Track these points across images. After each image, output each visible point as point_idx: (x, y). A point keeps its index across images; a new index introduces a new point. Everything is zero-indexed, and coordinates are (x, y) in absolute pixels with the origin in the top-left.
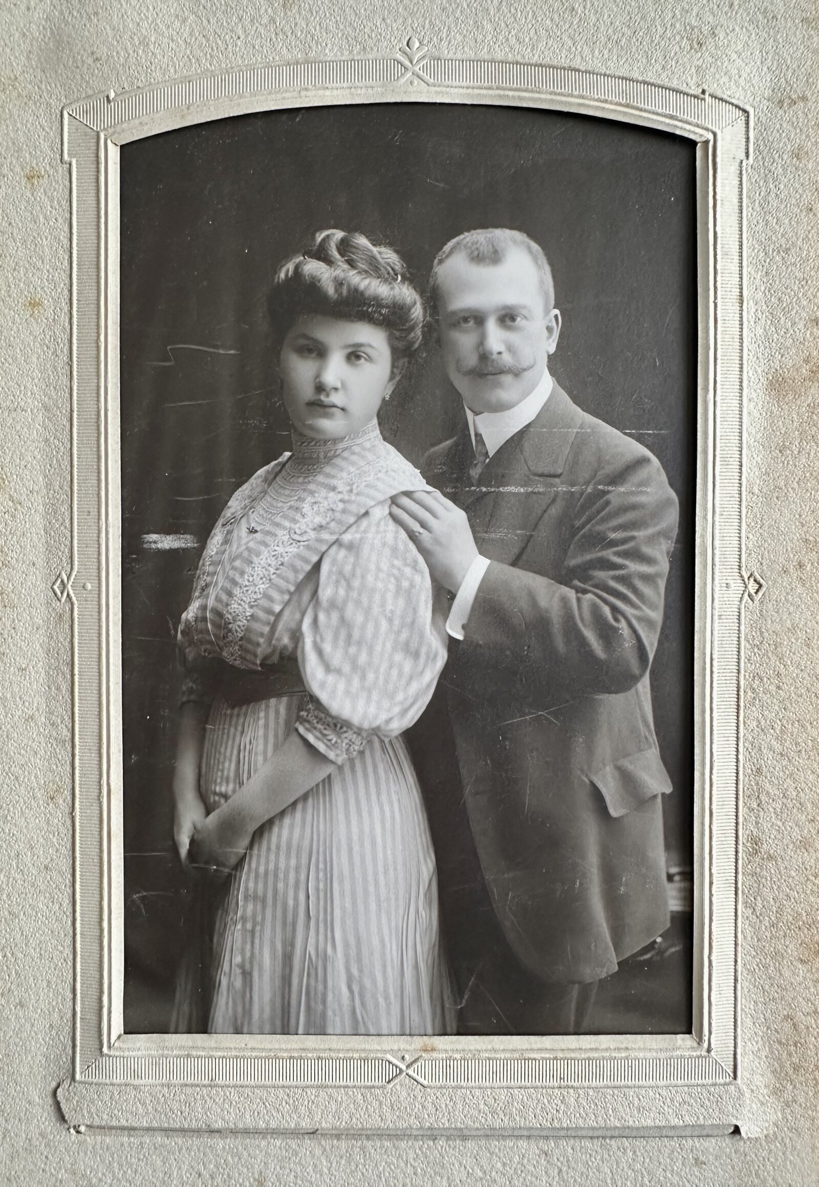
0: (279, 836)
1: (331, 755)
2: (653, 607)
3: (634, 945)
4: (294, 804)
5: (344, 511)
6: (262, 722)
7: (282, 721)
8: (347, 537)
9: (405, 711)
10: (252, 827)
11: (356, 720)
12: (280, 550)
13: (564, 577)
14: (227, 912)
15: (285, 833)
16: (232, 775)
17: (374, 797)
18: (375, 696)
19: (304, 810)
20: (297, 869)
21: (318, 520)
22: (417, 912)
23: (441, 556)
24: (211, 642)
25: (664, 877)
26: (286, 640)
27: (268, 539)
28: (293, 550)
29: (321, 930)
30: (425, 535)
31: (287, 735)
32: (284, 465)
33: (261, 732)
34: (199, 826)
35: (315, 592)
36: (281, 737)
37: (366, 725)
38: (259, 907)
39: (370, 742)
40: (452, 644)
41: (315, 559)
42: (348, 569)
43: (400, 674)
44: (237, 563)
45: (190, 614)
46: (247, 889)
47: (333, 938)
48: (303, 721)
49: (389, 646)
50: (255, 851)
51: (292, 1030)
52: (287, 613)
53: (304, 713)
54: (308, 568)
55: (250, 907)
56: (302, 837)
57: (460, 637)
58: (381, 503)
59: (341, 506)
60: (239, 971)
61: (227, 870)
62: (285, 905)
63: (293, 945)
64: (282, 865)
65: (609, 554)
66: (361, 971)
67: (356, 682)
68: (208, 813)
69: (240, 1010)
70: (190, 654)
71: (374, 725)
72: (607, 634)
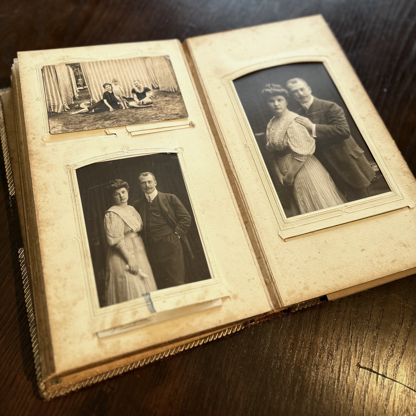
0: (299, 177)
1: (302, 161)
2: (346, 124)
3: (371, 179)
4: (299, 170)
5: (287, 123)
6: (287, 158)
7: (291, 157)
8: (290, 126)
9: (312, 151)
10: (293, 176)
11: (304, 154)
12: (279, 131)
13: (329, 124)
14: (295, 192)
15: (300, 175)
16: (286, 168)
17: (313, 166)
18: (305, 149)
19: (301, 171)
20: (305, 181)
21: (284, 125)
22: (330, 183)
23: (307, 126)
24: (273, 148)
25: (370, 166)
26: (286, 144)
27: (276, 130)
28: (281, 130)
29: (314, 190)
30: (303, 123)
31: (293, 159)
32: (274, 119)
33: (288, 160)
34: (284, 178)
35: (288, 136)
36: (292, 160)
37: (306, 154)
38: (300, 189)
39: (308, 157)
40: (315, 138)
41: (286, 131)
42: (292, 131)
43: (308, 145)
44: (273, 135)
45: (268, 144)
46: (297, 187)
47: (317, 191)
48: (295, 156)
49: (304, 141)
50: (296, 180)
51: (317, 209)
52: (284, 140)
53: (294, 155)
54: (285, 133)
55: (299, 190)
56: (303, 175)
57: (316, 137)
58: (293, 120)
59: (286, 122)
60: (302, 201)
61: (292, 185)
62: (305, 188)
63: (310, 194)
64: (302, 181)
65: (335, 119)
66: (325, 196)
67: (301, 148)
68: (284, 176)
69: (305, 208)
70: (270, 151)
71: (308, 154)
72: (341, 130)
